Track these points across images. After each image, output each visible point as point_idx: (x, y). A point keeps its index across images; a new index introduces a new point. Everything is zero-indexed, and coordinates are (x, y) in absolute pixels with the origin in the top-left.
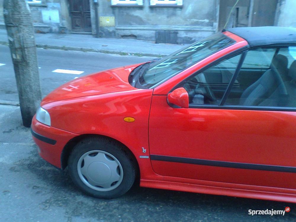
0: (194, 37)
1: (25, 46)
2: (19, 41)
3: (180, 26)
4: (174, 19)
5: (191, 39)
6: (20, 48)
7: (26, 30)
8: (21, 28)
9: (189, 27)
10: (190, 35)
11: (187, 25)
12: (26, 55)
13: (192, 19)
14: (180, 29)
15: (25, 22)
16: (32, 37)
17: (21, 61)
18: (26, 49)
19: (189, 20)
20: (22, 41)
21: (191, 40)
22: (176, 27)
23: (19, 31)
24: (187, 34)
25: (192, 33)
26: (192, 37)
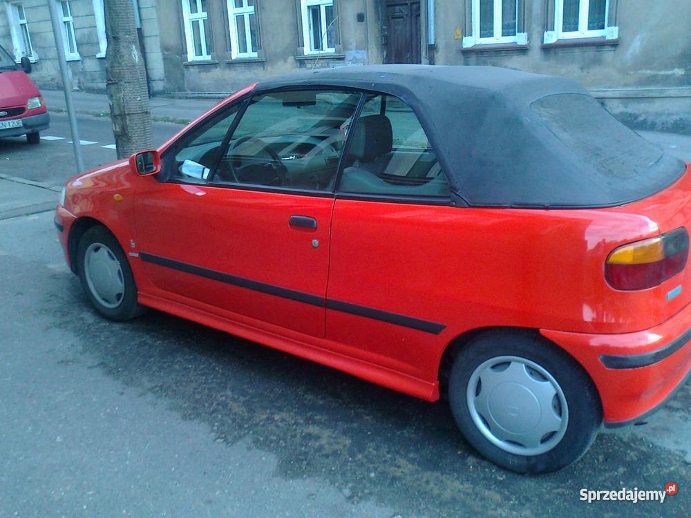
0: (643, 113)
1: (127, 113)
2: (119, 105)
3: (610, 87)
4: (597, 72)
5: (636, 117)
6: (120, 115)
7: (129, 88)
8: (121, 85)
9: (632, 90)
10: (633, 108)
11: (626, 85)
12: (127, 127)
13: (641, 69)
14: (609, 94)
15: (128, 76)
16: (138, 99)
17: (120, 134)
18: (127, 117)
19: (632, 73)
20: (122, 105)
21: (635, 121)
22: (601, 89)
23: (119, 91)
24: (626, 107)
25: (639, 103)
26: (637, 113)
